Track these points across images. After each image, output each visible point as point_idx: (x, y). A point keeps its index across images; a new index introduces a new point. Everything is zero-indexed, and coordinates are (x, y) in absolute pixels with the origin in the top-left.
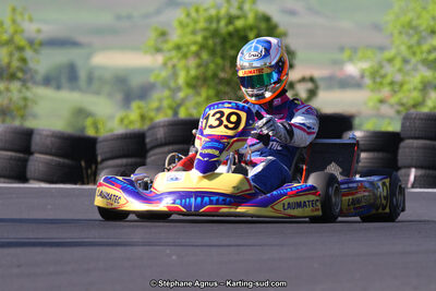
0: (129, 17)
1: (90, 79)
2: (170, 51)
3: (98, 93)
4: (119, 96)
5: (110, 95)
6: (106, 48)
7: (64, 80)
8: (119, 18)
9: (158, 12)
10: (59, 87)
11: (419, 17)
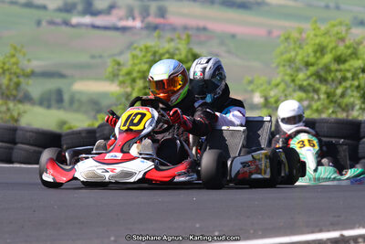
0: (101, 57)
1: (72, 101)
2: (123, 76)
3: (77, 111)
4: (93, 113)
5: (86, 112)
6: (82, 78)
7: (53, 103)
8: (93, 57)
9: (121, 53)
10: (49, 107)
11: (297, 54)
